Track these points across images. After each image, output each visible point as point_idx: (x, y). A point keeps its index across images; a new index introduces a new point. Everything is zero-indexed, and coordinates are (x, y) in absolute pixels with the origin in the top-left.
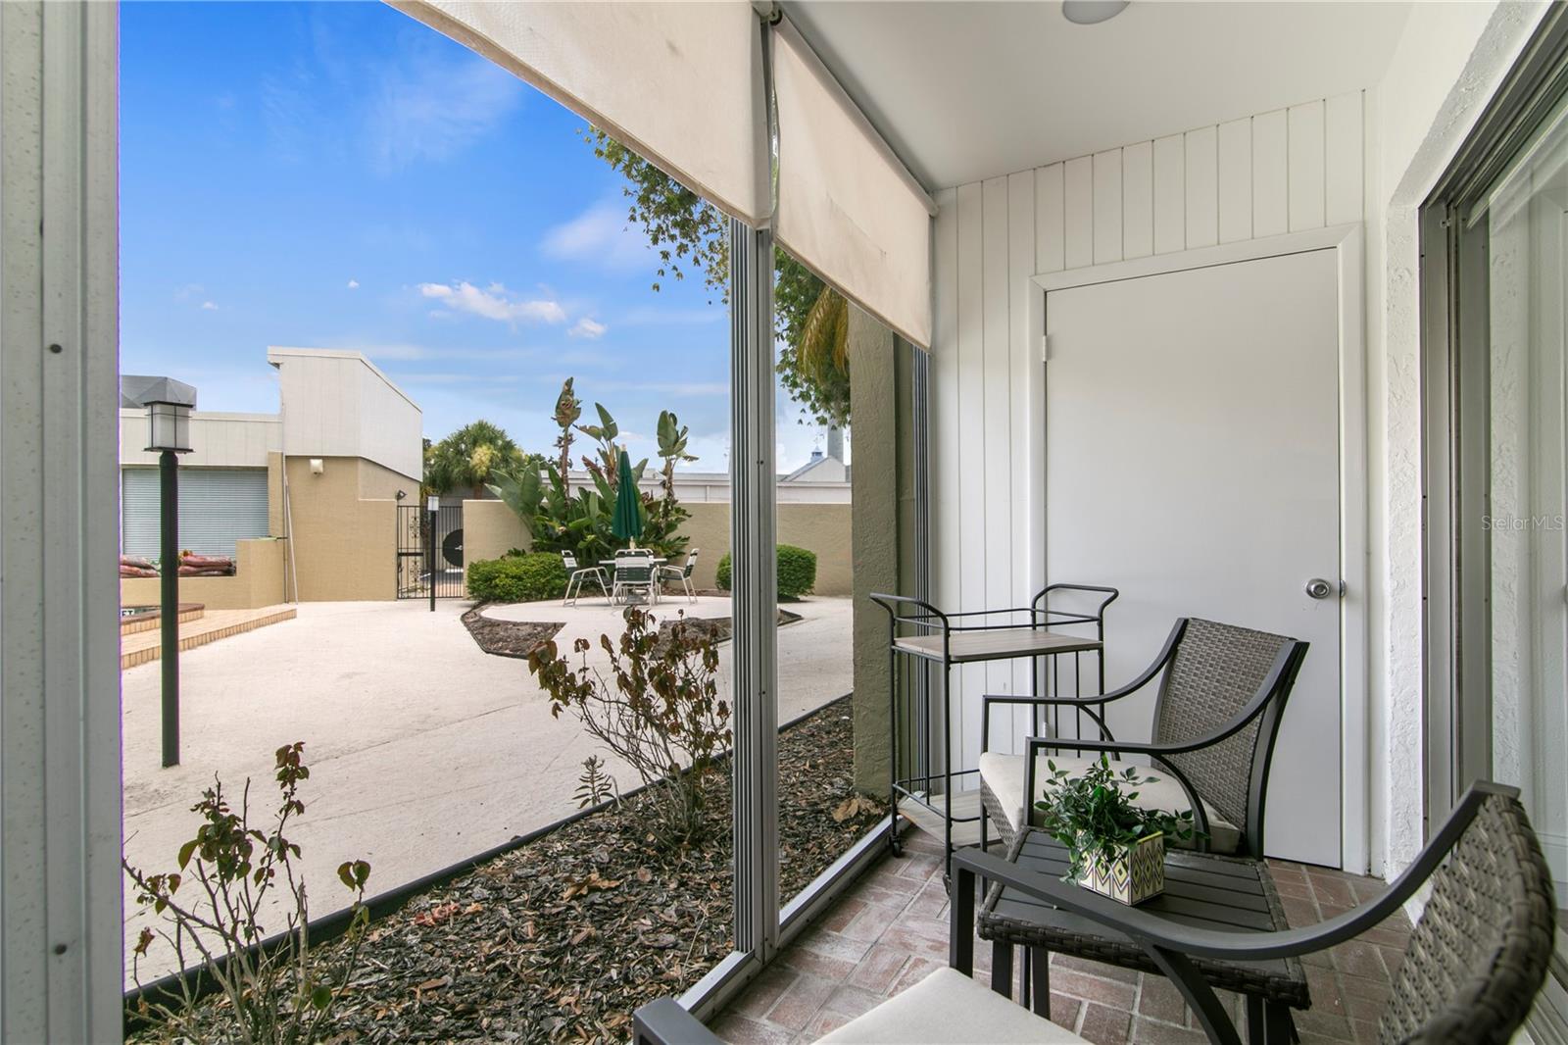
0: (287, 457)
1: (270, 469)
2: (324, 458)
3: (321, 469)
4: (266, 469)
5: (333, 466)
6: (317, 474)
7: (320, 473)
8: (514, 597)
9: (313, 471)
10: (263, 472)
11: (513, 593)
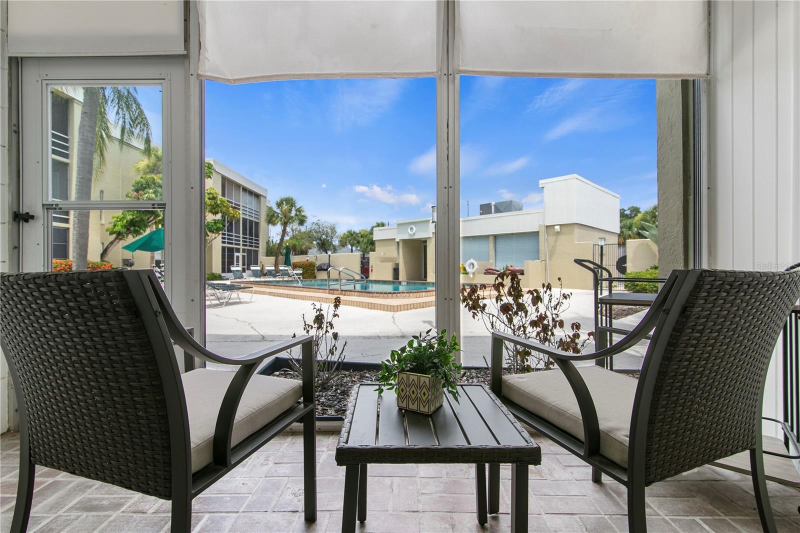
0: (546, 226)
1: (540, 232)
2: (561, 225)
3: (559, 230)
4: (538, 232)
5: (564, 229)
6: (558, 233)
7: (559, 232)
8: (648, 292)
9: (556, 231)
10: (536, 234)
11: (647, 289)
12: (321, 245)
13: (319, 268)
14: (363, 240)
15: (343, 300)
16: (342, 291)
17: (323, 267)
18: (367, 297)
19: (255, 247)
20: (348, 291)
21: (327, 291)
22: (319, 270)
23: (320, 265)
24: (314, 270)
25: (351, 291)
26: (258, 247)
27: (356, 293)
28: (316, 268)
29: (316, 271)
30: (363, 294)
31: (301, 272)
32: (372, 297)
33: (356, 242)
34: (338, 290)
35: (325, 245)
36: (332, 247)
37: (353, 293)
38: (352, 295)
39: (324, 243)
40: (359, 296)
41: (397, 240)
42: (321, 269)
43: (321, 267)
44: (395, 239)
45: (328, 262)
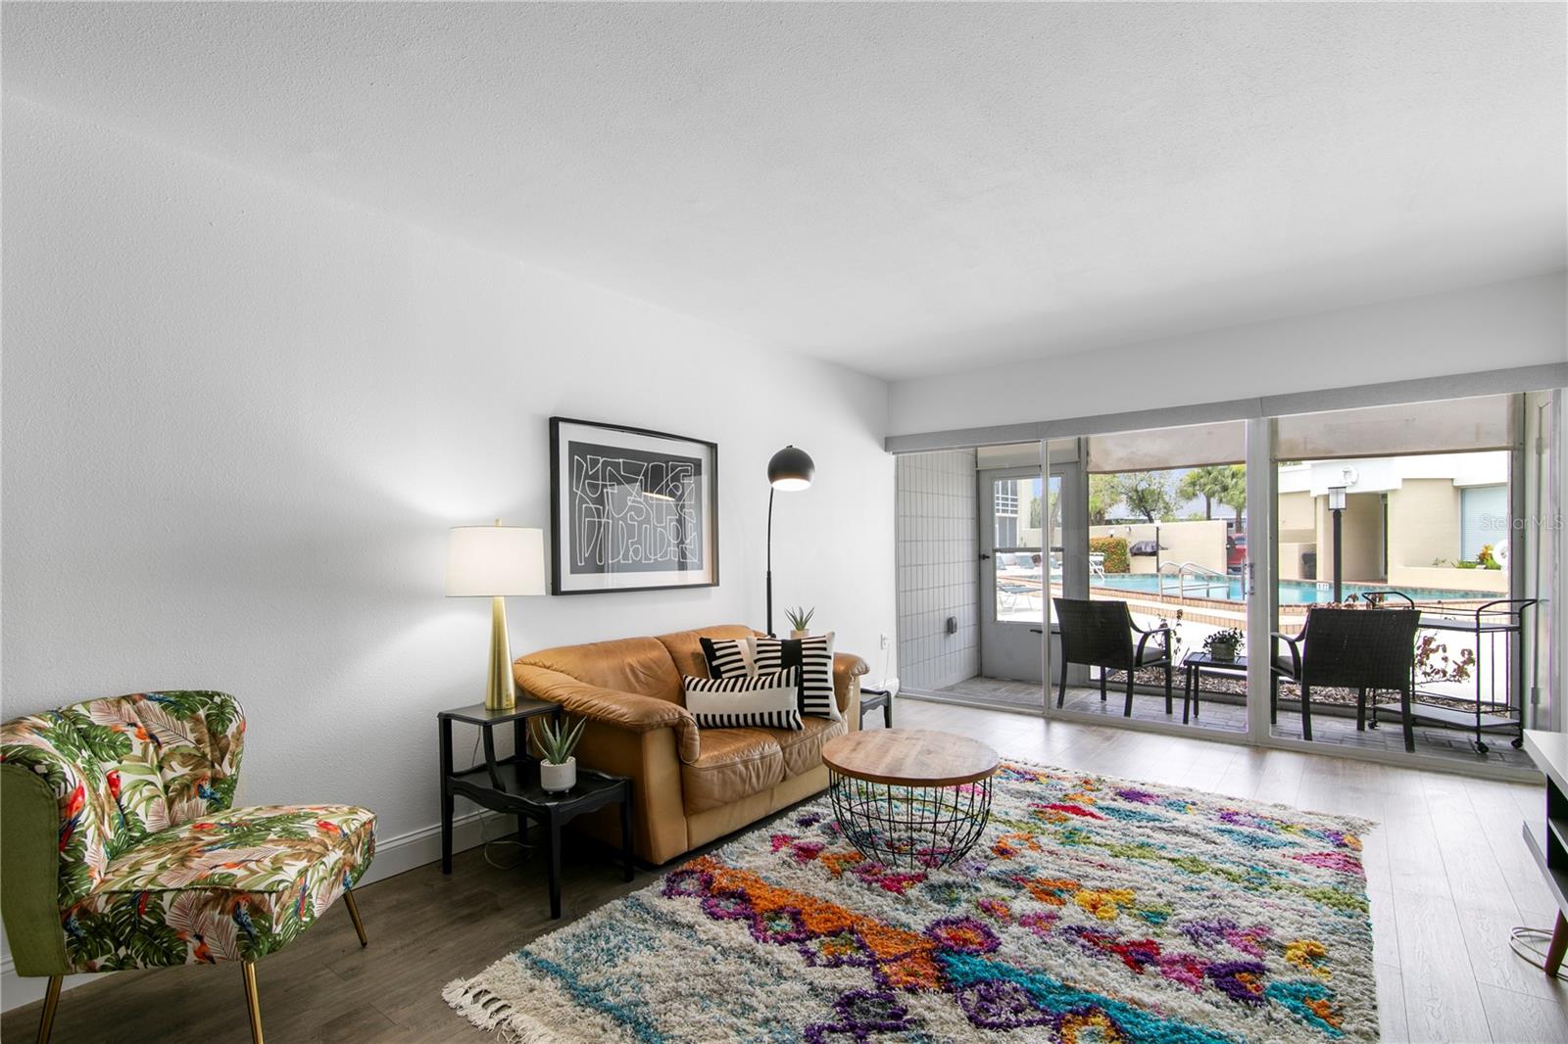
12: (1137, 501)
13: (1134, 551)
14: (1236, 483)
15: (1188, 613)
16: (1184, 598)
17: (1143, 550)
18: (1230, 610)
19: (1012, 512)
20: (1195, 599)
21: (1159, 598)
22: (1135, 554)
23: (1139, 543)
24: (1124, 554)
25: (1200, 600)
26: (1016, 512)
27: (1210, 604)
28: (1128, 550)
29: (1129, 555)
30: (1223, 605)
31: (1102, 559)
32: (1239, 611)
33: (1218, 488)
34: (1178, 597)
35: (1146, 502)
36: (1161, 505)
37: (1204, 603)
38: (1202, 607)
39: (1144, 497)
40: (1216, 608)
41: (1313, 494)
42: (1138, 552)
43: (1141, 549)
44: (1309, 492)
45: (1155, 540)
